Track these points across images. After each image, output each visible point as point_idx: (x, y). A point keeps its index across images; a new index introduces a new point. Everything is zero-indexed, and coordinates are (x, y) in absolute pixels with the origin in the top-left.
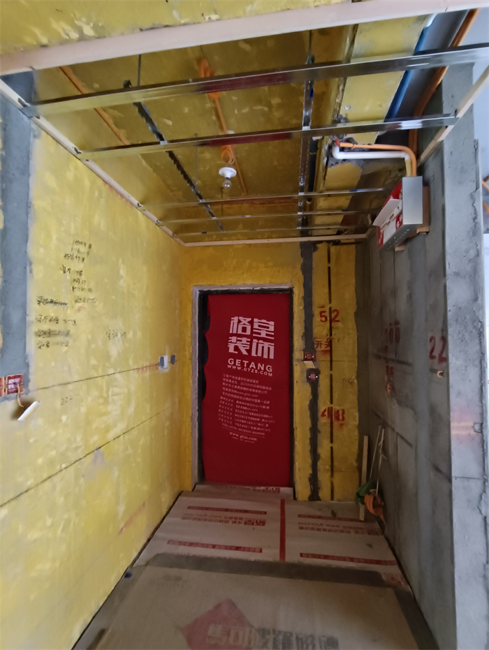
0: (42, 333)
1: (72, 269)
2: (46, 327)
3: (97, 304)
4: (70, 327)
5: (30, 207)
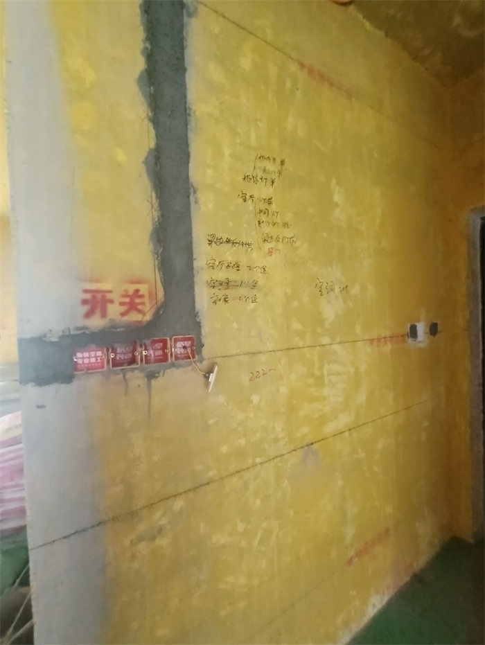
0: (217, 284)
1: (256, 195)
2: (221, 275)
3: (298, 244)
4: (258, 276)
5: (189, 115)
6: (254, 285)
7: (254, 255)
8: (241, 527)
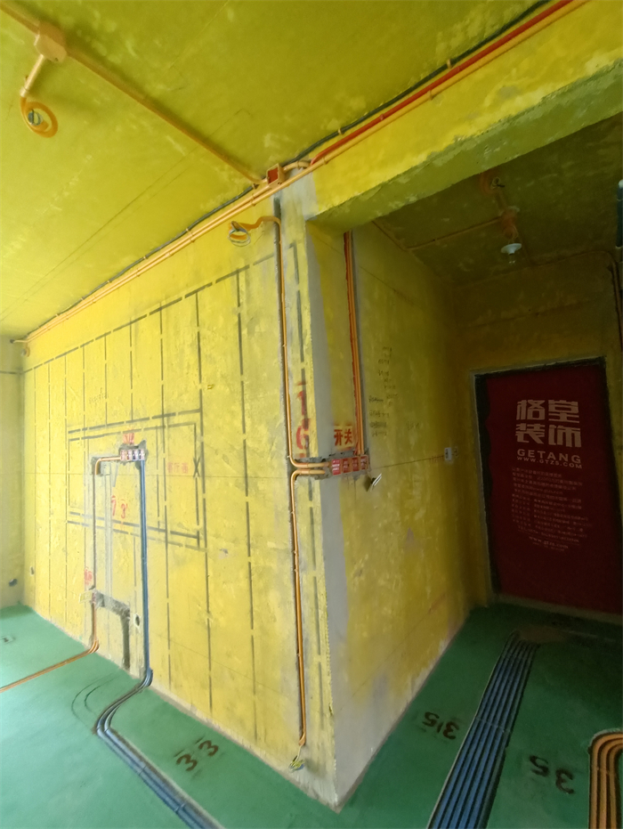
0: (373, 425)
1: (383, 371)
2: (375, 419)
3: (399, 398)
4: (386, 419)
6: (385, 425)
7: (385, 406)
8: (388, 577)
